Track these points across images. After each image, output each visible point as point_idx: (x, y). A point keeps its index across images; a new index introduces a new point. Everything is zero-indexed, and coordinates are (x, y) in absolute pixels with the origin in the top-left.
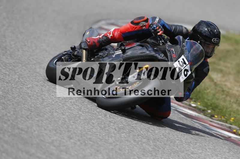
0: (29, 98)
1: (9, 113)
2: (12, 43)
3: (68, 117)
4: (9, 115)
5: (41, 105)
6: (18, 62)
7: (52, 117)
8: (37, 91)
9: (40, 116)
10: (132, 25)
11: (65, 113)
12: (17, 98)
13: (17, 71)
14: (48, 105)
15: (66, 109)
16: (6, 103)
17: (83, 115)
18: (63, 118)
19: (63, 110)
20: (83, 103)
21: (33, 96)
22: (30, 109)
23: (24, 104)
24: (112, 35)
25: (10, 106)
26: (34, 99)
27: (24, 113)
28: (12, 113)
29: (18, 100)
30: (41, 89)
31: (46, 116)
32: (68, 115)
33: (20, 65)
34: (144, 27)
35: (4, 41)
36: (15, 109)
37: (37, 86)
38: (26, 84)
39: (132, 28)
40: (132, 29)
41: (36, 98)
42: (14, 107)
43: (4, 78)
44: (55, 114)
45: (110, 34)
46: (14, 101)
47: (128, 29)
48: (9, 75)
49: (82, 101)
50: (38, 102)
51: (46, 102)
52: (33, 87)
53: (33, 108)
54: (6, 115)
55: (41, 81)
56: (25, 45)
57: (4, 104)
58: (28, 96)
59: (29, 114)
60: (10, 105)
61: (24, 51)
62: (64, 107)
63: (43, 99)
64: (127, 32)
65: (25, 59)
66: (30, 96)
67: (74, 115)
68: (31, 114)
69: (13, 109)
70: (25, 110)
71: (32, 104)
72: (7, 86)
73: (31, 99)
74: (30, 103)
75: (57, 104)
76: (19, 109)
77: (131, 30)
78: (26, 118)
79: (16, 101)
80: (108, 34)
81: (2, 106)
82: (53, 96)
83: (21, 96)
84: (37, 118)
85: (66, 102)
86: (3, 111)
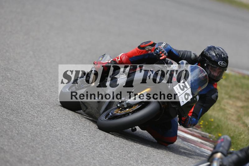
0: (58, 142)
1: (39, 157)
2: (40, 83)
3: (99, 162)
4: (38, 159)
5: (70, 149)
6: (46, 103)
7: (82, 162)
8: (66, 134)
9: (70, 161)
10: (138, 49)
11: (96, 158)
12: (46, 142)
13: (46, 113)
14: (77, 149)
15: (97, 153)
16: (34, 146)
17: (114, 160)
18: (94, 163)
19: (94, 155)
20: (114, 147)
21: (62, 139)
22: (60, 153)
23: (53, 148)
24: (119, 60)
25: (38, 150)
26: (63, 143)
27: (53, 158)
28: (41, 157)
29: (47, 143)
30: (71, 132)
31: (76, 161)
32: (98, 160)
33: (48, 106)
34: (150, 52)
35: (31, 81)
36: (44, 152)
37: (66, 129)
38: (54, 127)
39: (139, 52)
40: (139, 54)
41: (65, 142)
42: (43, 151)
43: (33, 120)
44: (85, 159)
45: (118, 59)
46: (43, 144)
47: (135, 53)
48: (37, 118)
49: (113, 145)
50: (67, 145)
51: (75, 146)
52: (62, 130)
53: (63, 153)
54: (35, 159)
55: (70, 124)
56: (53, 86)
57: (33, 147)
58: (57, 139)
59: (58, 158)
60: (39, 148)
61: (51, 91)
62: (94, 151)
63: (73, 143)
64: (134, 56)
65: (54, 101)
66: (60, 139)
67: (105, 160)
68: (60, 158)
69: (42, 153)
70: (54, 154)
71: (62, 148)
72: (35, 129)
73: (60, 142)
74: (60, 147)
75: (88, 148)
76: (48, 153)
77: (137, 54)
78: (56, 163)
79: (45, 144)
80: (116, 59)
81: (31, 150)
82: (82, 139)
83: (50, 139)
84: (67, 162)
85: (96, 146)
86: (32, 155)
